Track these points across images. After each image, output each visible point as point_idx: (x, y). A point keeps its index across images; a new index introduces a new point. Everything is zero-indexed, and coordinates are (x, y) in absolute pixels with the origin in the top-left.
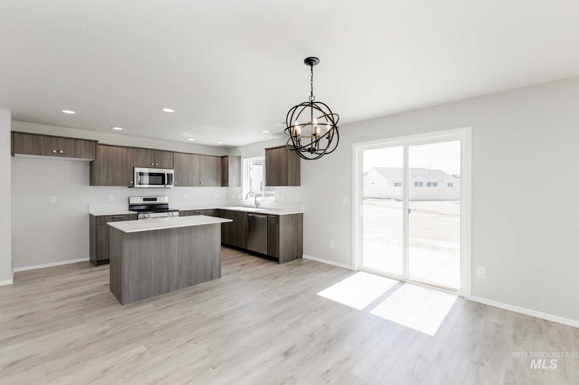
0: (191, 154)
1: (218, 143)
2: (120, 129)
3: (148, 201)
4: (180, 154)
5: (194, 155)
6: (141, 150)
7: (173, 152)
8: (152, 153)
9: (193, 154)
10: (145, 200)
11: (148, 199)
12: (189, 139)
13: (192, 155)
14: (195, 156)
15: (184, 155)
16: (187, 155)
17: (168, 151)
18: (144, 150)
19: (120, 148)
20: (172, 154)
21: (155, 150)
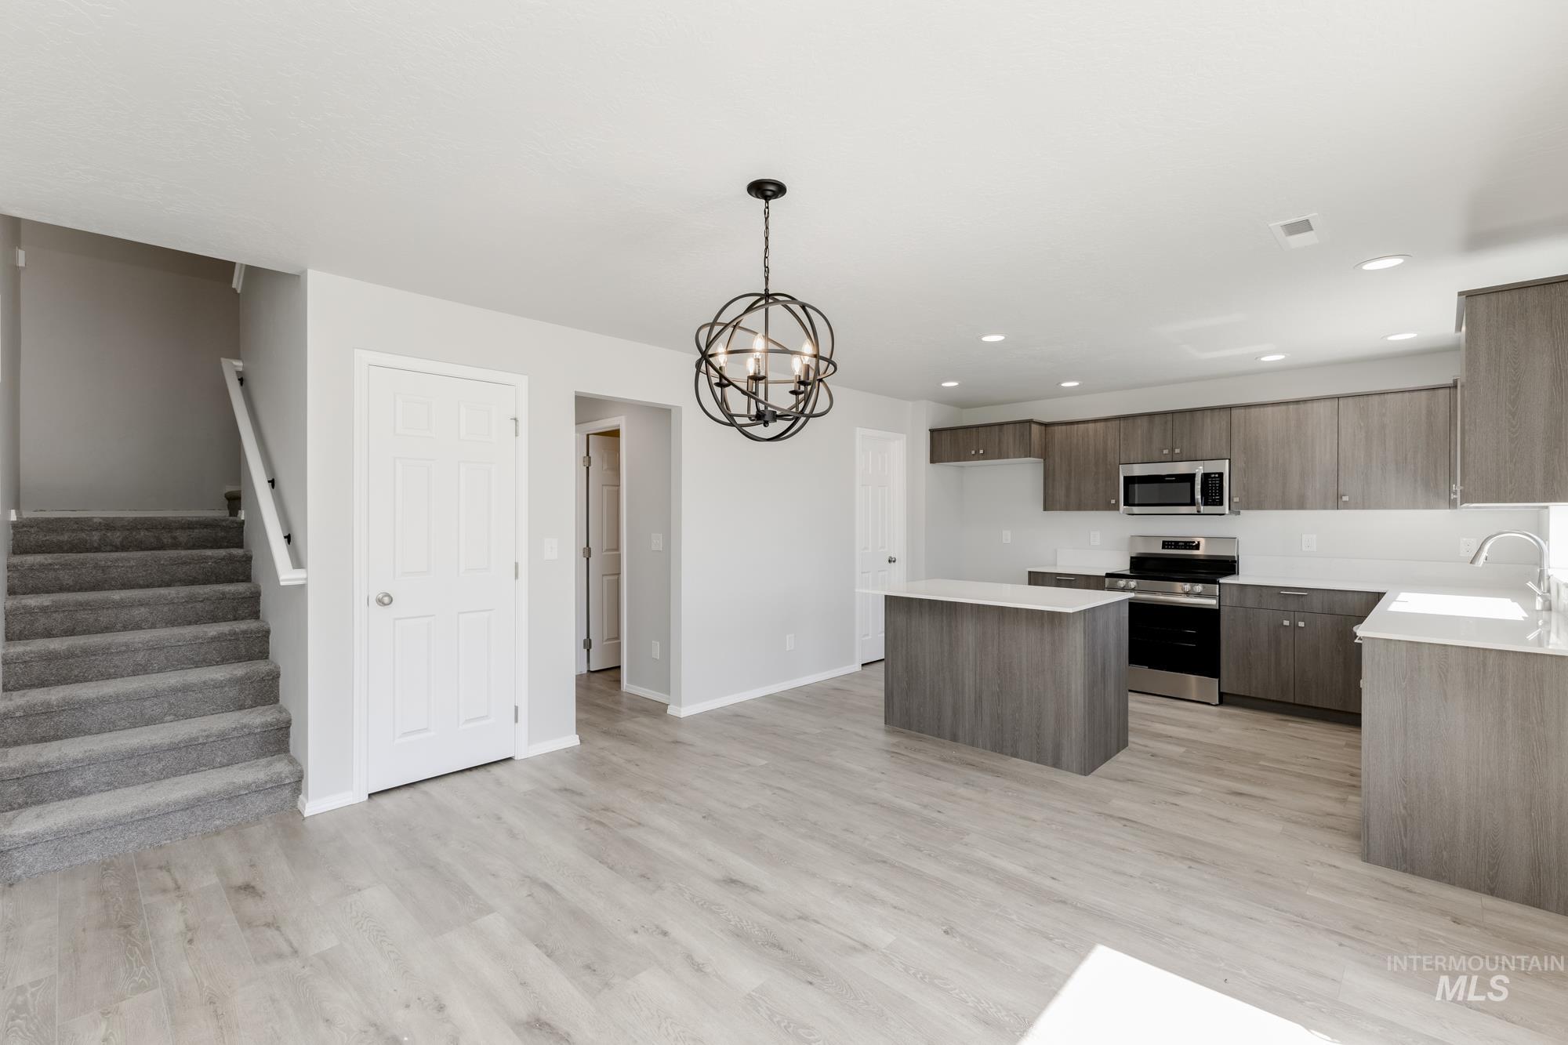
0: (1297, 402)
1: (1390, 338)
2: (1075, 384)
3: (1175, 548)
4: (1253, 411)
5: (1309, 405)
6: (1139, 421)
7: (1230, 408)
8: (1166, 423)
9: (1305, 401)
10: (1166, 544)
11: (1176, 545)
12: (1263, 359)
13: (1302, 406)
14: (1316, 405)
15: (1269, 409)
16: (1283, 408)
17: (1212, 409)
18: (1145, 419)
19: (1091, 426)
20: (1224, 414)
21: (1173, 413)
